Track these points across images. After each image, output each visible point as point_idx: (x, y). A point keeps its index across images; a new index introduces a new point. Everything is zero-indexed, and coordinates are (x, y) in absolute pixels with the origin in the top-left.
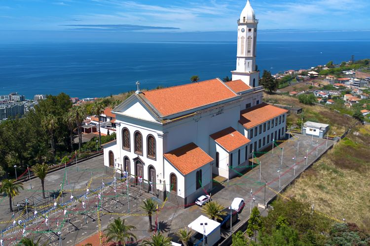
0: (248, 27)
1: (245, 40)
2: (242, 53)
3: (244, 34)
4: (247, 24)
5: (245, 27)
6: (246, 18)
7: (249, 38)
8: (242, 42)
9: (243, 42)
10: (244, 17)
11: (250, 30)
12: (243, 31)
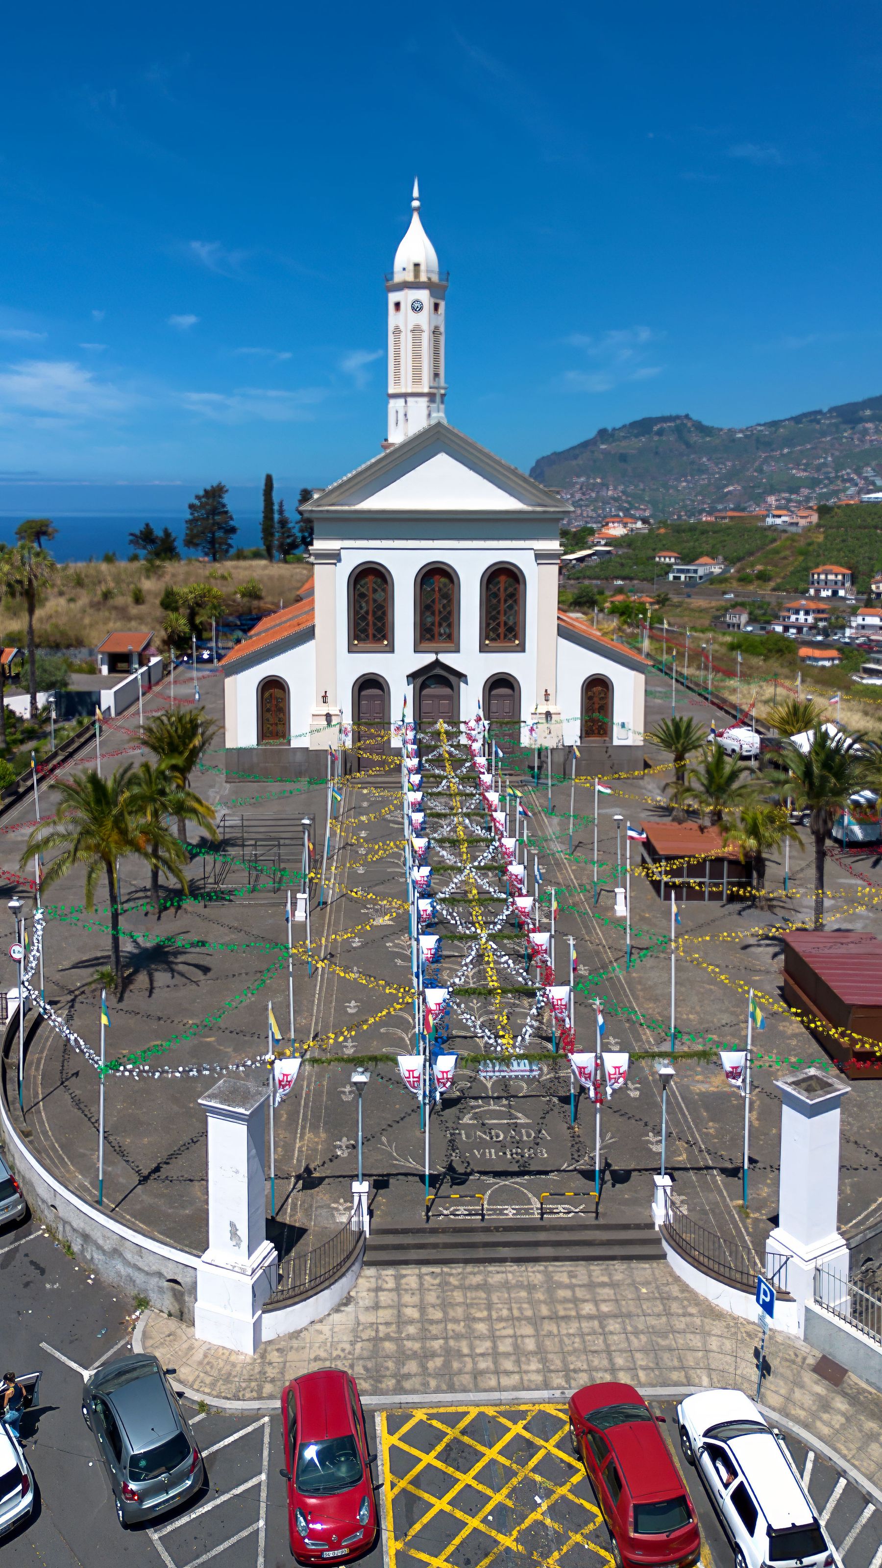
0: (432, 295)
1: (426, 337)
2: (417, 379)
3: (423, 319)
4: (428, 285)
5: (423, 295)
6: (423, 268)
7: (435, 332)
8: (417, 344)
9: (420, 346)
10: (417, 265)
11: (436, 307)
12: (417, 308)
